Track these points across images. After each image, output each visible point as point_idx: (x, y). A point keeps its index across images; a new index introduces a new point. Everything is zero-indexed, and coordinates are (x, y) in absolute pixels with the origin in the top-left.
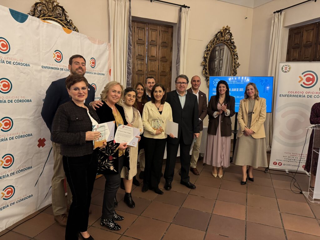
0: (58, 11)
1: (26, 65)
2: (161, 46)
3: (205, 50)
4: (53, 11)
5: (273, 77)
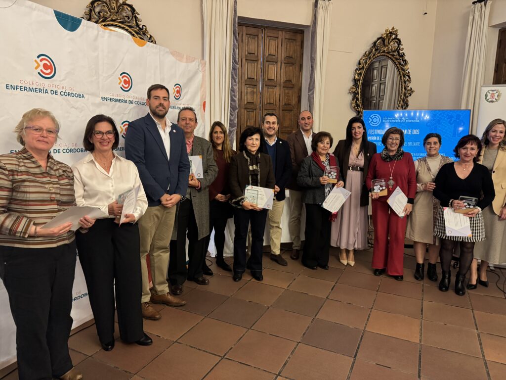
0: (126, 13)
1: (79, 96)
2: (285, 63)
3: (356, 67)
4: (117, 13)
5: (470, 110)
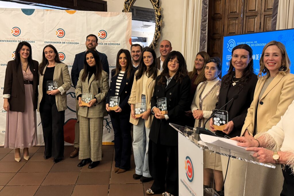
1: (32, 42)
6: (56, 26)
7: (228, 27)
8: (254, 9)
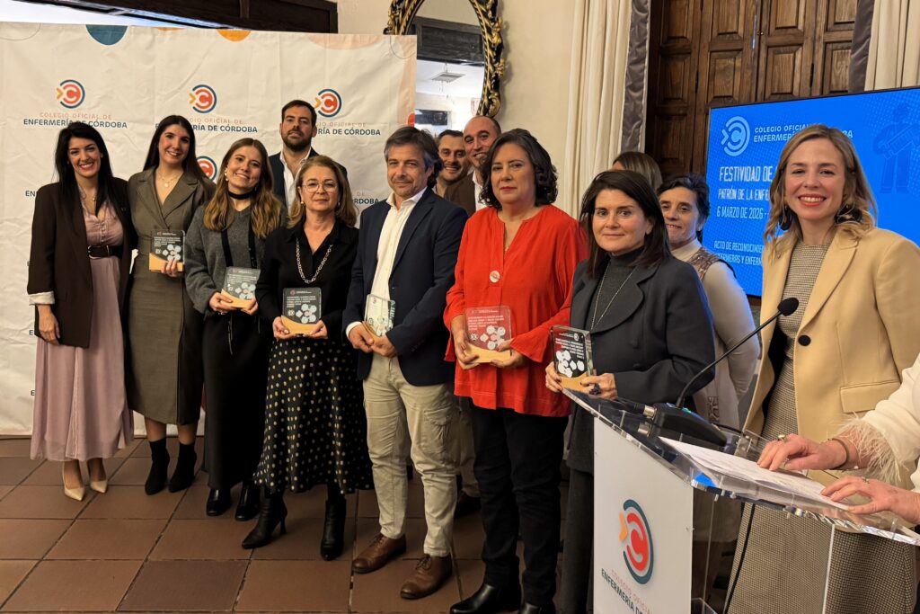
1: (118, 125)
6: (190, 78)
7: (711, 77)
8: (794, 24)
